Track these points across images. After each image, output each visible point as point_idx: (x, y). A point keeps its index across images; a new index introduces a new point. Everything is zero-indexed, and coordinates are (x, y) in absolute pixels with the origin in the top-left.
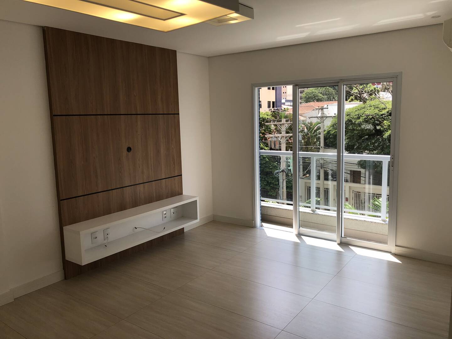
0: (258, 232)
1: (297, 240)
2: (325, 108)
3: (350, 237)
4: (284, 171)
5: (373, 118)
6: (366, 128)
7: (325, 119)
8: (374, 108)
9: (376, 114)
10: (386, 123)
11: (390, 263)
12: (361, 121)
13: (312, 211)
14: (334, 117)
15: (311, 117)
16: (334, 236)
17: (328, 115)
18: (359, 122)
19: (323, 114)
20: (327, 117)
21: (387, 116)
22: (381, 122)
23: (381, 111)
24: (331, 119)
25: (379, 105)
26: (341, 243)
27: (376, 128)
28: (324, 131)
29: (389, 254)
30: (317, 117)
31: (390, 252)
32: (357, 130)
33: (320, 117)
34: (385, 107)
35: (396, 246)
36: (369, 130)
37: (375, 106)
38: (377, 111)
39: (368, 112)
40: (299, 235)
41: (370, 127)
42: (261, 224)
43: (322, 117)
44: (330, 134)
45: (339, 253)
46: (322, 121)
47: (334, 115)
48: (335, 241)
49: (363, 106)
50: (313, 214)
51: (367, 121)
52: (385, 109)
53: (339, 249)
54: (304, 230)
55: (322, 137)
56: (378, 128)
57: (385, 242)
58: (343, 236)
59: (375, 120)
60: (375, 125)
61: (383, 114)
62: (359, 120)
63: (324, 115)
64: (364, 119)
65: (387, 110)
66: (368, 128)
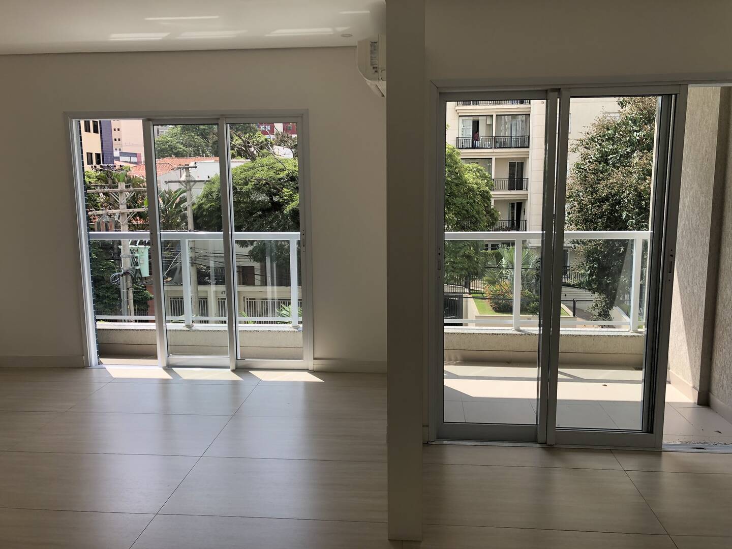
0: (95, 373)
1: (166, 376)
2: (191, 167)
3: (249, 358)
4: (128, 273)
5: (267, 183)
6: (257, 200)
7: (193, 185)
8: (268, 168)
9: (271, 177)
10: (286, 191)
11: (308, 385)
12: (250, 188)
13: (188, 326)
14: (207, 181)
15: (169, 182)
16: (226, 360)
17: (197, 179)
18: (247, 190)
19: (190, 176)
20: (195, 182)
21: (287, 181)
22: (279, 191)
23: (278, 174)
24: (203, 186)
25: (274, 163)
26: (236, 369)
27: (272, 199)
28: (193, 204)
29: (306, 373)
30: (179, 182)
31: (307, 370)
32: (245, 203)
33: (184, 181)
34: (283, 167)
35: (314, 359)
36: (263, 202)
37: (269, 165)
38: (272, 173)
39: (259, 175)
40: (169, 367)
41: (263, 197)
42: (98, 360)
43: (188, 182)
44: (202, 210)
45: (235, 383)
46: (188, 188)
47: (208, 179)
48: (228, 367)
49: (252, 165)
50: (189, 331)
51: (258, 188)
52: (283, 170)
53: (235, 377)
54: (176, 359)
55: (189, 214)
56: (275, 199)
57: (300, 357)
58: (239, 357)
59: (271, 188)
60: (271, 195)
61: (282, 179)
62: (248, 187)
63: (191, 179)
64: (254, 185)
65: (286, 172)
66: (260, 199)
